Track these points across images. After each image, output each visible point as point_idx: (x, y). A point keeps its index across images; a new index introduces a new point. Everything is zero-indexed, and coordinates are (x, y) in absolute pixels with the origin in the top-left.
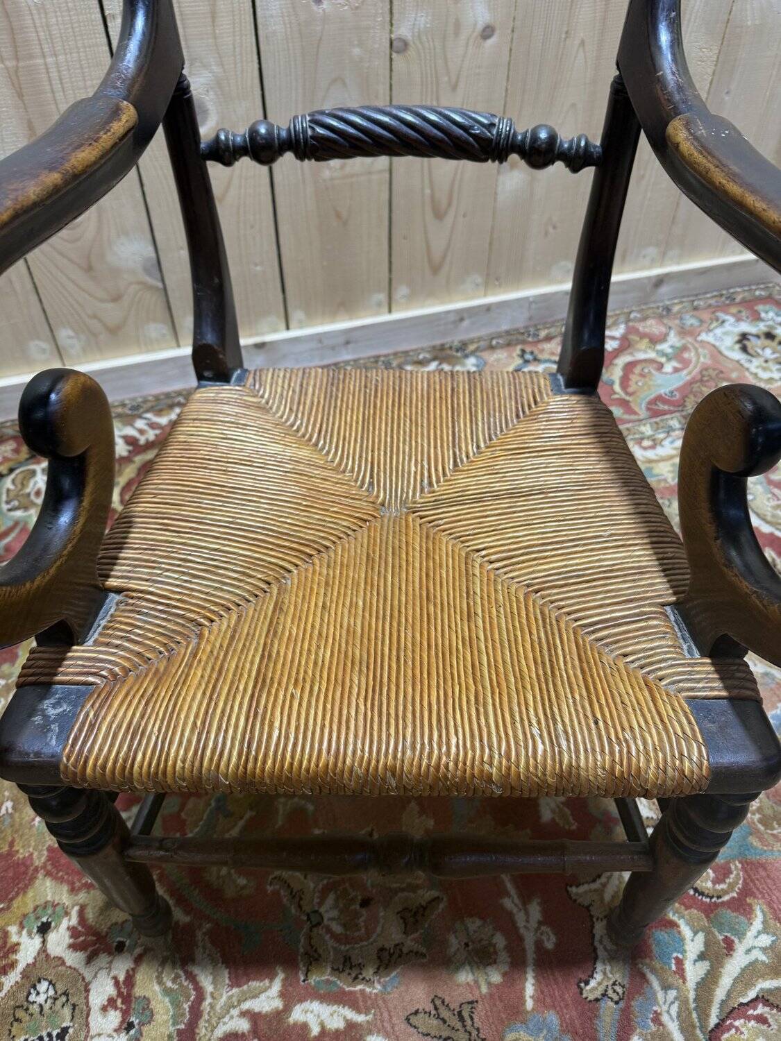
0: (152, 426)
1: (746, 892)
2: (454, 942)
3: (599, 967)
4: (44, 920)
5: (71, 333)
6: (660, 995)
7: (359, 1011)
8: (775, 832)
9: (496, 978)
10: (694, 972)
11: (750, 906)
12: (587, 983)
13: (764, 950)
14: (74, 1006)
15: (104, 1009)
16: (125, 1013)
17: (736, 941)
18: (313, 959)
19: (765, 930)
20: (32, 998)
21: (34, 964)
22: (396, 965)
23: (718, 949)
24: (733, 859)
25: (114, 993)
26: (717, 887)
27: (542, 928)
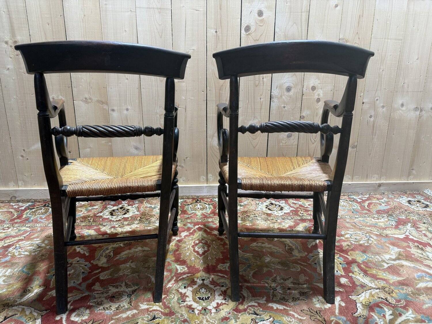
1: (406, 305)
2: (315, 300)
3: (358, 311)
4: (203, 278)
6: (378, 320)
7: (287, 307)
8: (417, 296)
9: (327, 307)
10: (388, 317)
11: (408, 309)
12: (355, 313)
13: (412, 317)
14: (211, 294)
15: (219, 295)
16: (224, 297)
17: (403, 314)
19: (413, 314)
20: (201, 290)
21: (201, 285)
22: (298, 301)
23: (397, 315)
24: (402, 299)
25: (221, 293)
26: (397, 303)
27: (341, 302)
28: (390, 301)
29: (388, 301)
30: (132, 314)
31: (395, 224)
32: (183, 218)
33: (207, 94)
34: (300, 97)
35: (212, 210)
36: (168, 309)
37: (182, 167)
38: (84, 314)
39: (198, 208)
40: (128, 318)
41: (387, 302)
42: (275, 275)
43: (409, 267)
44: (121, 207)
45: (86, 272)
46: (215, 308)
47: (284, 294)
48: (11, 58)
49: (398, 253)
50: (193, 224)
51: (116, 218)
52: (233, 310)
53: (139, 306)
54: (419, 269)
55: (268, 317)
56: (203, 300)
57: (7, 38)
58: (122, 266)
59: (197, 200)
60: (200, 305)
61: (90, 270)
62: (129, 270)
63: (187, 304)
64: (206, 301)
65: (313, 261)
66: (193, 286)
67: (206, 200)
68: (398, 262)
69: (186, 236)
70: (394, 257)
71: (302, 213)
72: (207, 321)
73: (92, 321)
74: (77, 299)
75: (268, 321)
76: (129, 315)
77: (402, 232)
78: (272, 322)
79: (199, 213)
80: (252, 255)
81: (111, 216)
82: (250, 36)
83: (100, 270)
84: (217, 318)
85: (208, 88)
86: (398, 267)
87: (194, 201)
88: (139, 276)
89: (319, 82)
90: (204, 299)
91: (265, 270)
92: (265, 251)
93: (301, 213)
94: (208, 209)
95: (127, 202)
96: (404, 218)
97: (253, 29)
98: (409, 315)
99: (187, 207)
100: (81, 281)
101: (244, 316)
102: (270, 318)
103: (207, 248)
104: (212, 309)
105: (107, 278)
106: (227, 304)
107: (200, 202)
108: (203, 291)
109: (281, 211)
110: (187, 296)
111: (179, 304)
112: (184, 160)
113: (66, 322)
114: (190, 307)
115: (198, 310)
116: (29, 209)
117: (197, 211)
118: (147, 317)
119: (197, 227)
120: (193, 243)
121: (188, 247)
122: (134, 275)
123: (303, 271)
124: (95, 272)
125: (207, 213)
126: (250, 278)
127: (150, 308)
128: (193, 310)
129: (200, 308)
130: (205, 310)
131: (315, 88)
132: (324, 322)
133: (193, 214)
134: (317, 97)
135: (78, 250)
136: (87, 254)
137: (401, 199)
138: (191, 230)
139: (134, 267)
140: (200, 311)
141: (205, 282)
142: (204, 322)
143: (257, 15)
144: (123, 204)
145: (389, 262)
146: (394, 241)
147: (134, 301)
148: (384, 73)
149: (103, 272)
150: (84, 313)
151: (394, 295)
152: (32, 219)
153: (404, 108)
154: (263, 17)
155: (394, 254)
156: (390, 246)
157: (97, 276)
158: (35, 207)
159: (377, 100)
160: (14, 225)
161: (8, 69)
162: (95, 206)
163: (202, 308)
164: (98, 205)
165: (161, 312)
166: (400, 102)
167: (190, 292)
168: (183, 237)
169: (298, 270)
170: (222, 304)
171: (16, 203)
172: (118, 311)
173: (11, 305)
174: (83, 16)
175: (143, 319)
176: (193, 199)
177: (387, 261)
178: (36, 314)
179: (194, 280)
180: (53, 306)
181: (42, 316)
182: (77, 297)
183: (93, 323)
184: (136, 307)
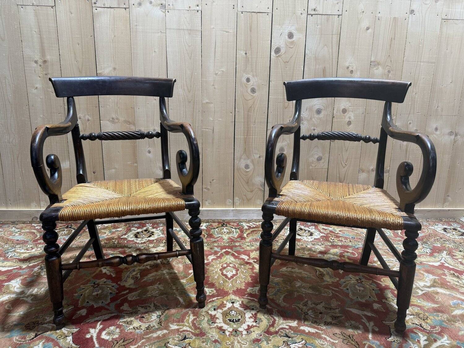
0: (254, 224)
1: (441, 332)
2: (347, 324)
3: (392, 336)
4: (233, 301)
5: (238, 199)
6: (412, 345)
7: (319, 330)
8: (452, 323)
9: (360, 332)
10: (423, 343)
11: (443, 335)
12: (388, 338)
13: (447, 343)
14: (242, 316)
15: (249, 318)
16: (255, 320)
17: (438, 340)
18: (306, 320)
19: (448, 340)
20: (231, 313)
21: (231, 307)
22: (330, 325)
23: (431, 340)
24: (437, 325)
25: (252, 316)
26: (431, 329)
27: (374, 327)
28: (425, 327)
29: (423, 327)
30: (163, 333)
31: (430, 252)
32: (209, 242)
33: (235, 115)
34: (331, 119)
35: (239, 234)
36: (198, 330)
37: (208, 189)
38: (114, 333)
39: (225, 232)
40: (158, 337)
41: (421, 328)
42: (306, 300)
43: (445, 294)
44: (146, 229)
45: (113, 293)
46: (246, 330)
47: (315, 318)
48: (40, 77)
49: (433, 280)
50: (220, 248)
51: (141, 241)
52: (265, 332)
53: (169, 326)
54: (454, 297)
55: (300, 340)
56: (234, 322)
57: (37, 58)
58: (150, 288)
59: (223, 224)
60: (230, 327)
61: (118, 291)
62: (157, 292)
63: (217, 326)
64: (236, 323)
65: (345, 287)
66: (223, 308)
67: (232, 224)
68: (432, 289)
69: (213, 259)
70: (428, 284)
71: (333, 239)
72: (239, 342)
73: (123, 339)
75: (301, 343)
76: (159, 335)
77: (437, 259)
78: (305, 345)
79: (226, 237)
80: (282, 279)
81: (135, 239)
82: (280, 58)
83: (128, 291)
84: (248, 340)
85: (236, 109)
86: (433, 294)
87: (220, 225)
88: (167, 297)
89: (350, 104)
91: (296, 294)
92: (295, 276)
93: (331, 239)
94: (235, 233)
95: (151, 225)
96: (439, 246)
97: (283, 51)
98: (445, 340)
99: (213, 230)
100: (109, 301)
101: (276, 339)
102: (302, 341)
103: (235, 272)
104: (242, 330)
105: (135, 299)
106: (258, 327)
107: (226, 226)
108: (233, 313)
109: (311, 237)
110: (217, 318)
111: (210, 325)
112: (211, 182)
113: (97, 340)
114: (220, 328)
115: (229, 331)
117: (224, 235)
118: (178, 337)
119: (224, 250)
120: (220, 267)
121: (216, 270)
122: (163, 296)
123: (335, 296)
124: (123, 293)
125: (233, 237)
126: (280, 302)
127: (181, 328)
128: (224, 331)
129: (231, 330)
130: (236, 332)
131: (346, 111)
132: (357, 346)
133: (220, 238)
134: (348, 120)
135: (104, 271)
136: (114, 276)
137: (436, 227)
138: (218, 254)
139: (162, 288)
140: (231, 332)
141: (235, 305)
142: (235, 343)
143: (287, 37)
144: (148, 227)
145: (423, 289)
146: (429, 268)
147: (163, 321)
148: (416, 97)
149: (131, 293)
151: (429, 321)
153: (438, 133)
154: (294, 39)
155: (429, 281)
156: (425, 273)
157: (125, 297)
158: (58, 228)
159: (410, 123)
160: (37, 246)
161: (37, 88)
162: (119, 228)
163: (233, 329)
164: (121, 227)
165: (192, 333)
166: (434, 126)
167: (220, 314)
168: (210, 261)
169: (329, 296)
170: (253, 326)
171: (38, 224)
172: (148, 331)
173: (41, 323)
174: (113, 36)
175: (173, 339)
176: (219, 223)
177: (421, 288)
178: (66, 332)
179: (223, 302)
180: (82, 325)
181: (72, 334)
182: (107, 317)
183: (124, 342)
184: (167, 328)
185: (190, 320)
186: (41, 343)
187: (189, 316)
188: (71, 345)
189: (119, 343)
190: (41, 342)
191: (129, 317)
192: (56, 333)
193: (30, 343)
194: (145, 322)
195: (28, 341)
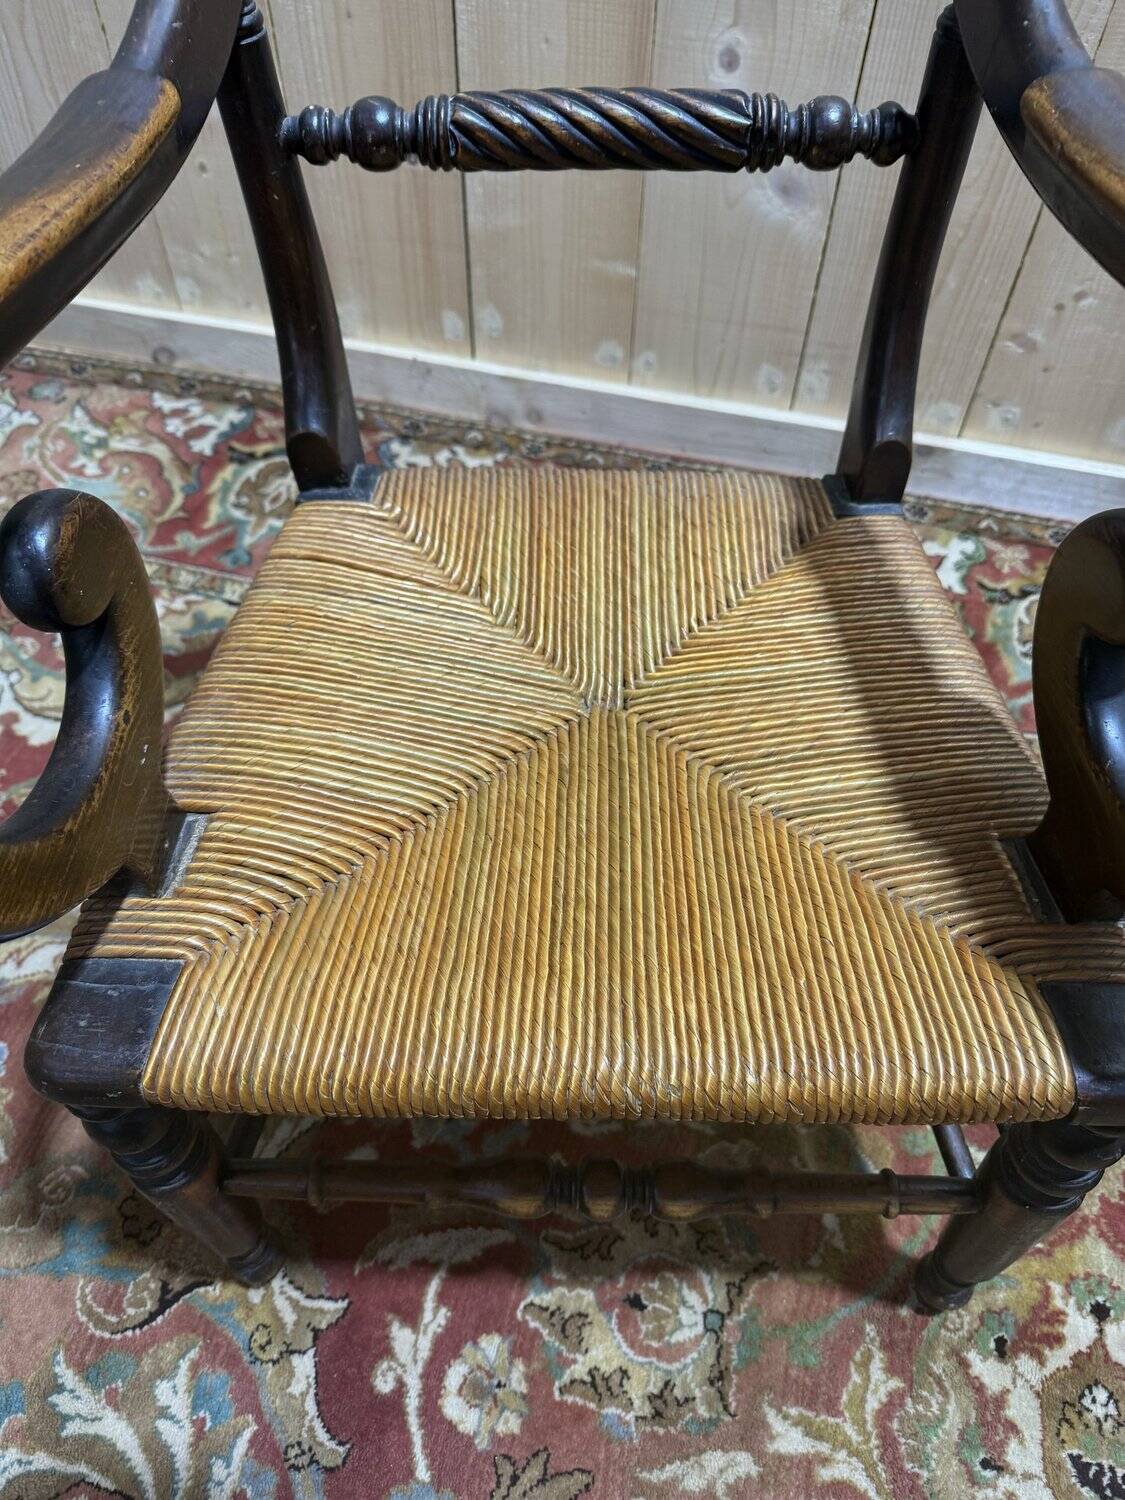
30: (731, 1478)
37: (1030, 346)
38: (500, 1392)
53: (764, 1425)
66: (1047, 1352)
73: (541, 1460)
74: (468, 1258)
76: (711, 1485)
90: (1106, 1481)
99: (997, 613)
108: (1099, 1411)
110: (1013, 1428)
111: (972, 1479)
112: (1060, 307)
113: (421, 1427)
116: (232, 460)
127: (822, 1461)
141: (1111, 1334)
147: (737, 1371)
150: (499, 1385)
152: (253, 546)
158: (261, 449)
167: (1031, 1396)
172: (661, 1431)
178: (289, 1317)
179: (1047, 1294)
180: (361, 1273)
181: (316, 1332)
182: (470, 1244)
183: (542, 1481)
184: (751, 1435)
185: (873, 1404)
186: (184, 1365)
187: (865, 1365)
188: (311, 1429)
189: (525, 1481)
190: (183, 1356)
191: (575, 1279)
192: (250, 1308)
193: (138, 1350)
194: (645, 1351)
195: (129, 1333)
